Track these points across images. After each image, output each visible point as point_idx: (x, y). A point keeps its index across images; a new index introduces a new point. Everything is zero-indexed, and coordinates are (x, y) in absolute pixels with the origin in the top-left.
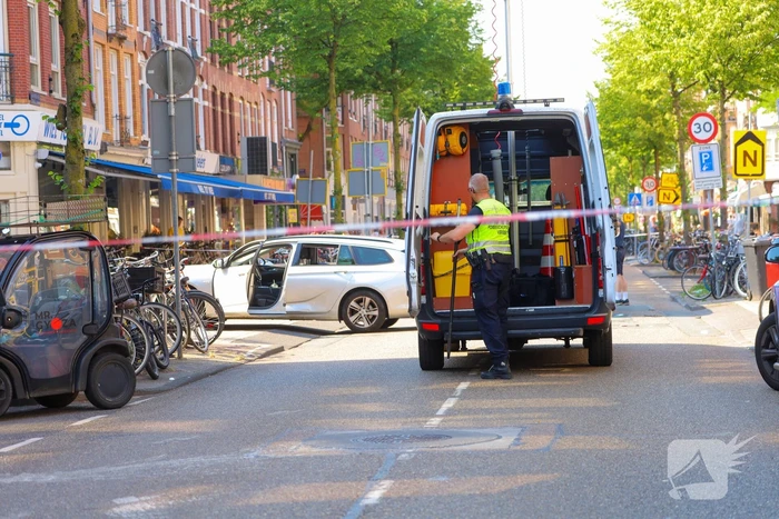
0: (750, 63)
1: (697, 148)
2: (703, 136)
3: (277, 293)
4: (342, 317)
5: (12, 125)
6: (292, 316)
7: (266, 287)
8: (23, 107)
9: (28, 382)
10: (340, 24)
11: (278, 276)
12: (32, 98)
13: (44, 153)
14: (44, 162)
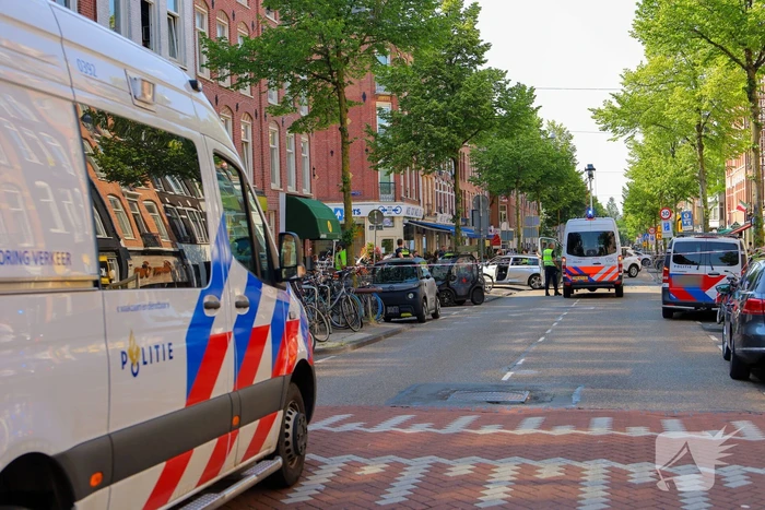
0: (687, 186)
1: (663, 222)
2: (665, 217)
3: (505, 275)
4: (529, 284)
5: (395, 210)
6: (511, 283)
7: (502, 273)
8: (399, 203)
9: (457, 296)
10: (521, 170)
11: (506, 269)
12: (401, 199)
13: (407, 221)
14: (407, 225)
